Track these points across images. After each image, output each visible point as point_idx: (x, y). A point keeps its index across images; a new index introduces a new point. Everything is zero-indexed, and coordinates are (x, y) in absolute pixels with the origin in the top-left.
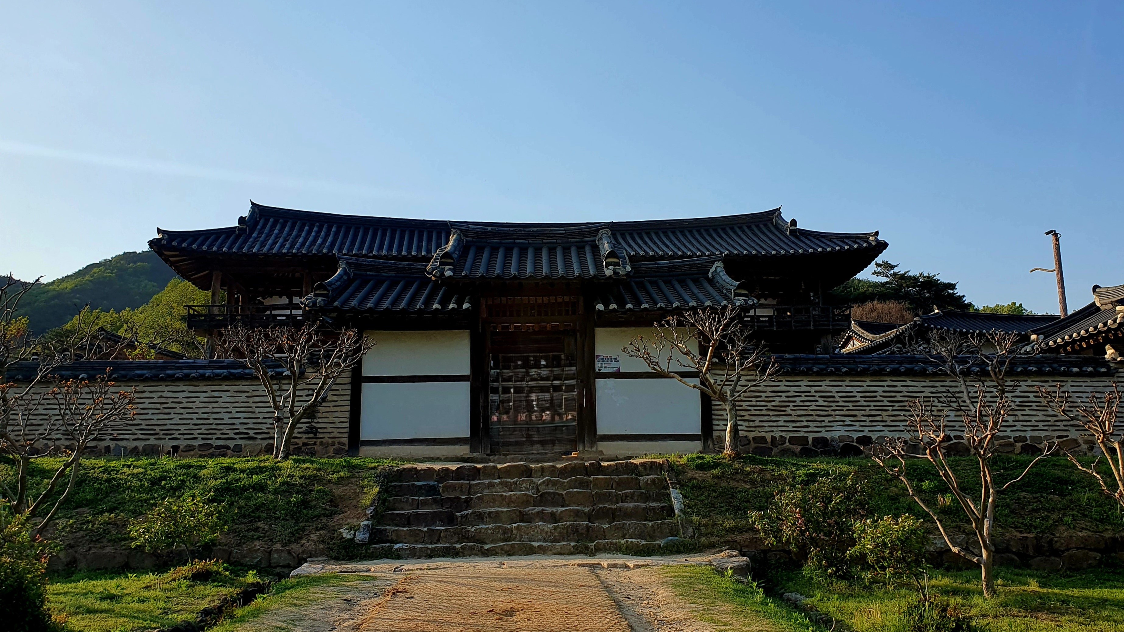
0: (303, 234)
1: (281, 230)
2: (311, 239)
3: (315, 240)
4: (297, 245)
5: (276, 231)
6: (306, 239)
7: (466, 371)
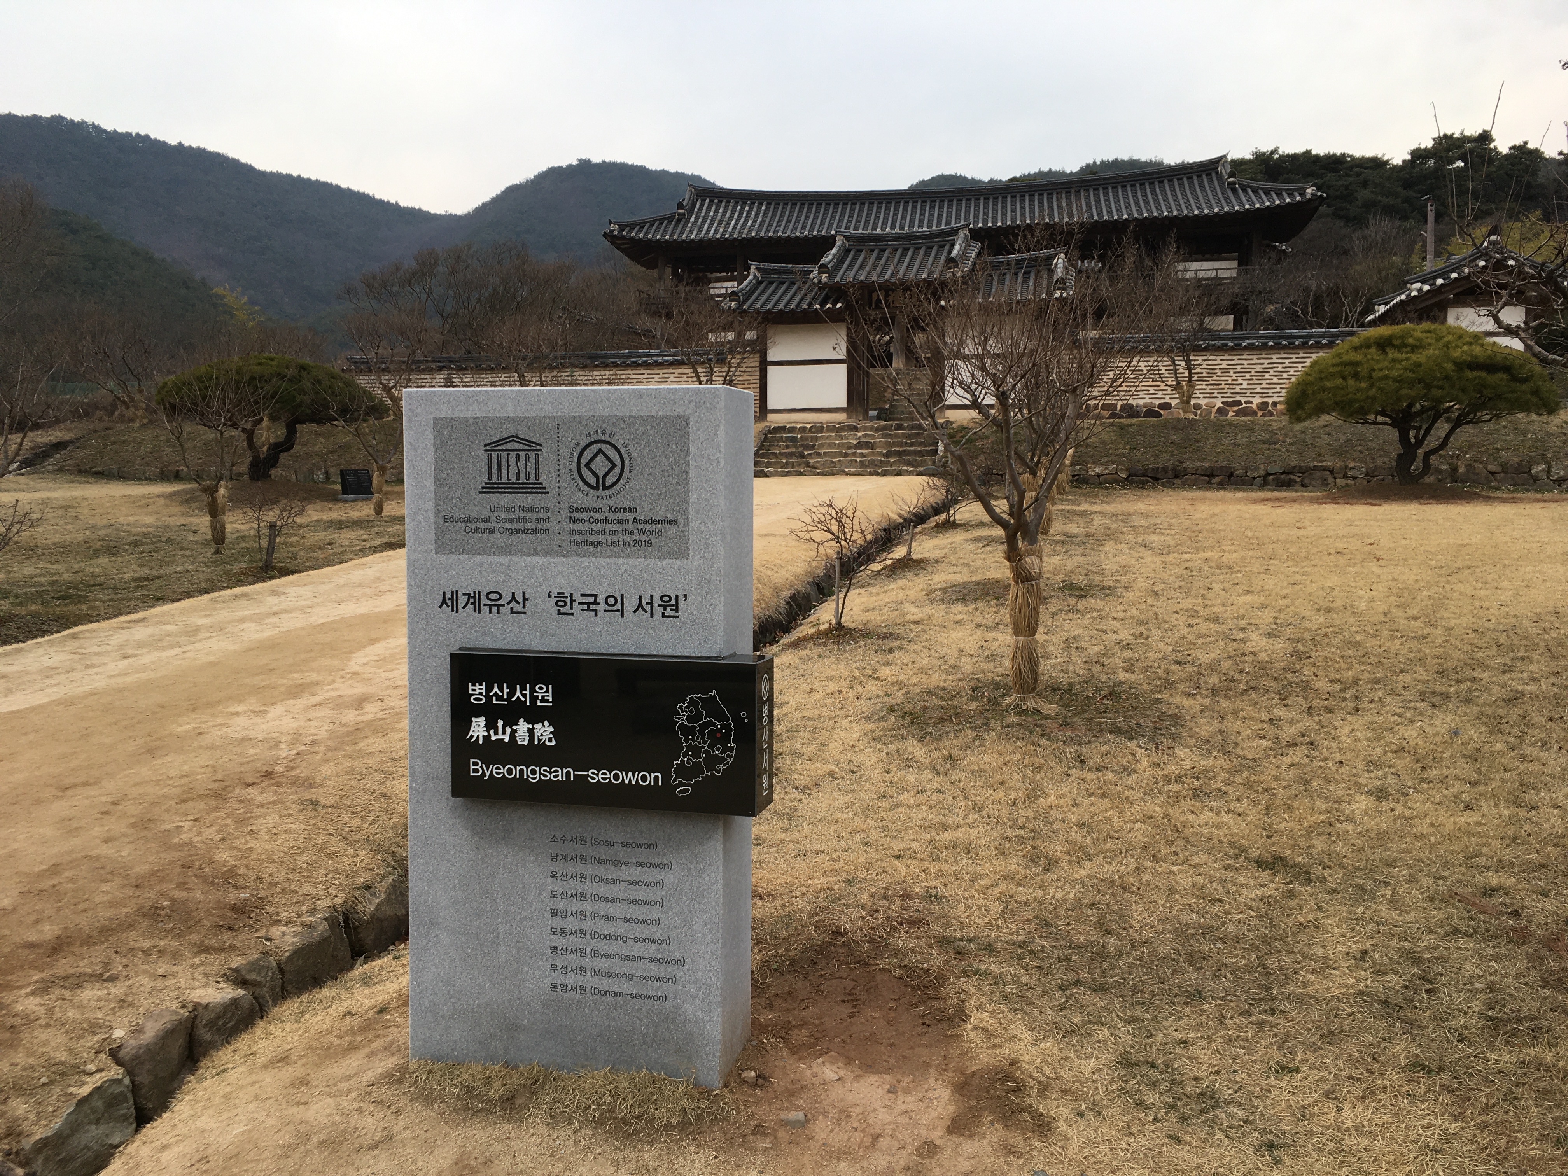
0: (736, 216)
1: (716, 212)
2: (743, 220)
3: (746, 221)
4: (730, 230)
5: (711, 214)
6: (738, 221)
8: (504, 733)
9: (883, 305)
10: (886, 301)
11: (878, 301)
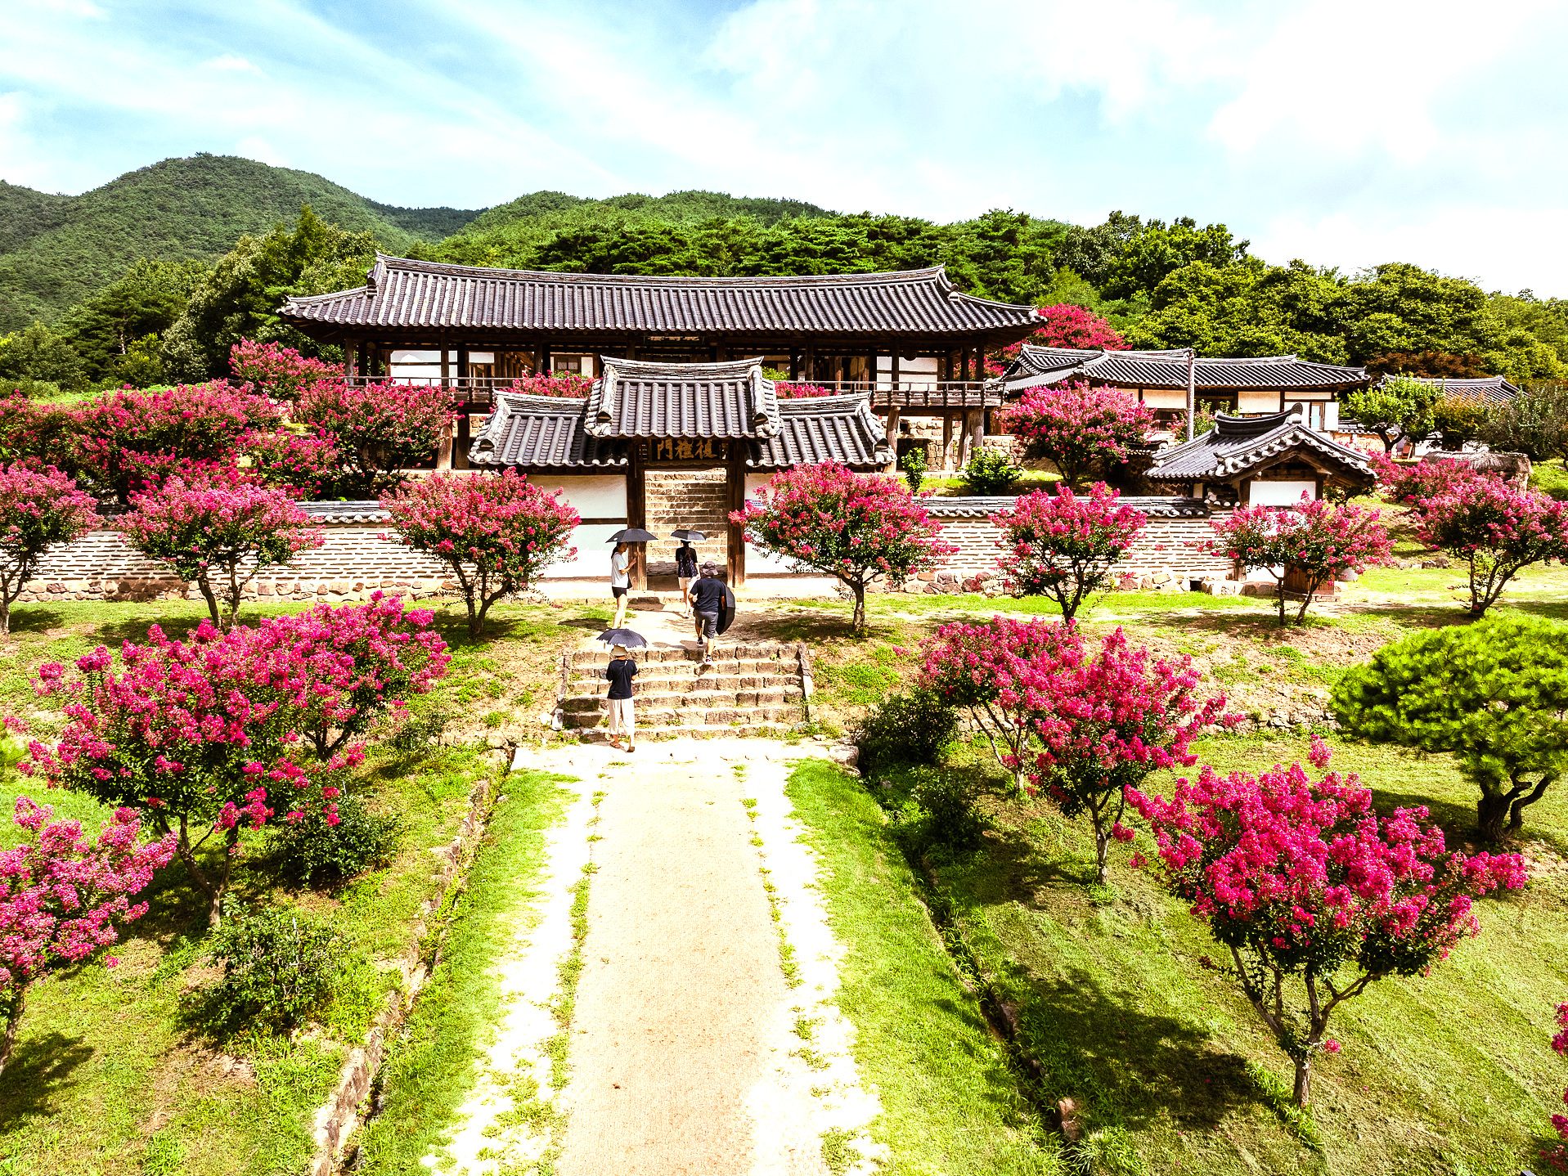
7: (623, 514)
9: (671, 457)
10: (675, 452)
11: (665, 451)
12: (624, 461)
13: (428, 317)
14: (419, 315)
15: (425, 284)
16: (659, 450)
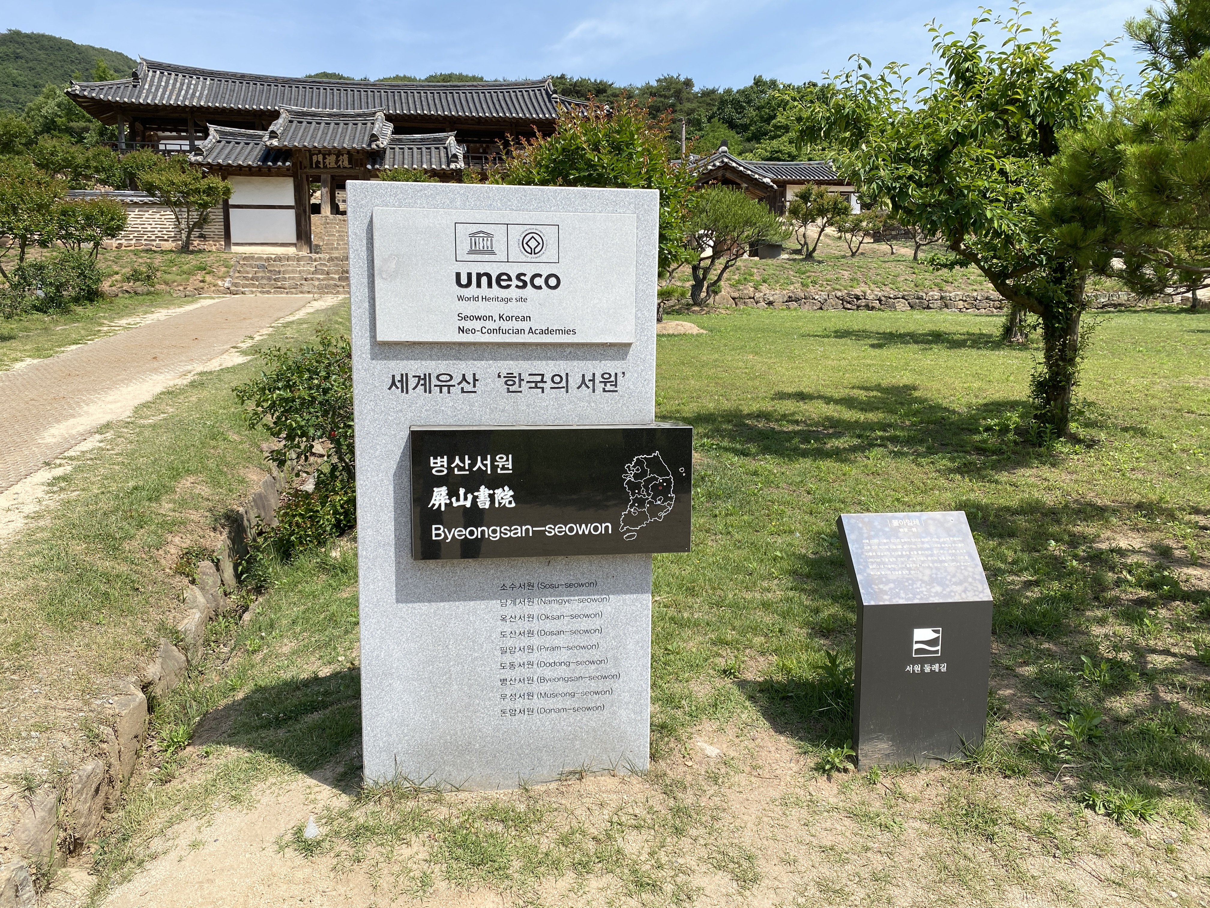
0: (185, 87)
1: (167, 82)
2: (191, 91)
3: (194, 92)
4: (181, 98)
5: (163, 84)
6: (187, 92)
7: (292, 203)
8: (466, 499)
9: (322, 166)
10: (324, 163)
11: (318, 162)
12: (288, 164)
13: (177, 99)
14: (170, 98)
15: (176, 80)
16: (314, 161)
